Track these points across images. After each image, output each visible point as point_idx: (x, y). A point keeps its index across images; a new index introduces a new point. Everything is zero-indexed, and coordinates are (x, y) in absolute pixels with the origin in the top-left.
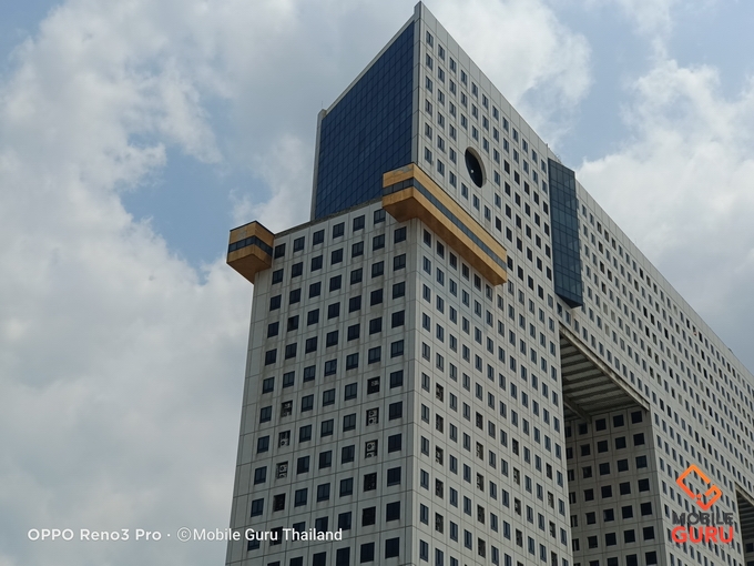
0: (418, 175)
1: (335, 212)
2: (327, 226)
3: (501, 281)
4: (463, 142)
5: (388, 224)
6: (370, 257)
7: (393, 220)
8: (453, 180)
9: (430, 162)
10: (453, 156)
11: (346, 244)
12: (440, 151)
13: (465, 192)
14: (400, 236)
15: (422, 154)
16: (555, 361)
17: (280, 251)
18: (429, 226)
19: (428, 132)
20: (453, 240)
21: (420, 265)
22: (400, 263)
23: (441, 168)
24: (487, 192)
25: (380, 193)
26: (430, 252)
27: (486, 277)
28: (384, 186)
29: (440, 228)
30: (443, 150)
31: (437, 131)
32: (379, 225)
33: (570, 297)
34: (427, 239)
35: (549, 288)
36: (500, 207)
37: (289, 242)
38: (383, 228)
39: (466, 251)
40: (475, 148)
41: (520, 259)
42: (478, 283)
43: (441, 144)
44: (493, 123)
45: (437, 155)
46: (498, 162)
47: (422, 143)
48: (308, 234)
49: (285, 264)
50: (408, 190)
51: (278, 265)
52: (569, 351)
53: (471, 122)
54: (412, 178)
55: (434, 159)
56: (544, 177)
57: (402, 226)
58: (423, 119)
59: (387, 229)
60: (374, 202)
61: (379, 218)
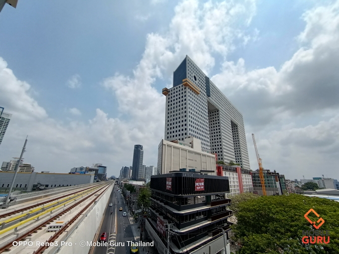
1: (176, 86)
2: (175, 88)
3: (199, 94)
4: (193, 75)
6: (181, 92)
8: (192, 80)
10: (192, 77)
11: (178, 90)
13: (194, 82)
15: (188, 77)
16: (207, 104)
18: (189, 87)
20: (192, 89)
21: (188, 92)
22: (185, 92)
23: (190, 79)
24: (197, 82)
27: (197, 93)
28: (183, 82)
29: (191, 87)
31: (190, 73)
33: (209, 96)
34: (189, 89)
35: (206, 94)
36: (199, 83)
37: (170, 90)
39: (194, 90)
40: (195, 75)
41: (202, 91)
43: (190, 75)
45: (190, 77)
46: (198, 77)
47: (188, 75)
48: (173, 89)
49: (170, 93)
50: (186, 82)
52: (209, 103)
53: (194, 71)
54: (187, 80)
56: (205, 79)
57: (185, 87)
59: (183, 88)
60: (182, 84)
61: (182, 86)
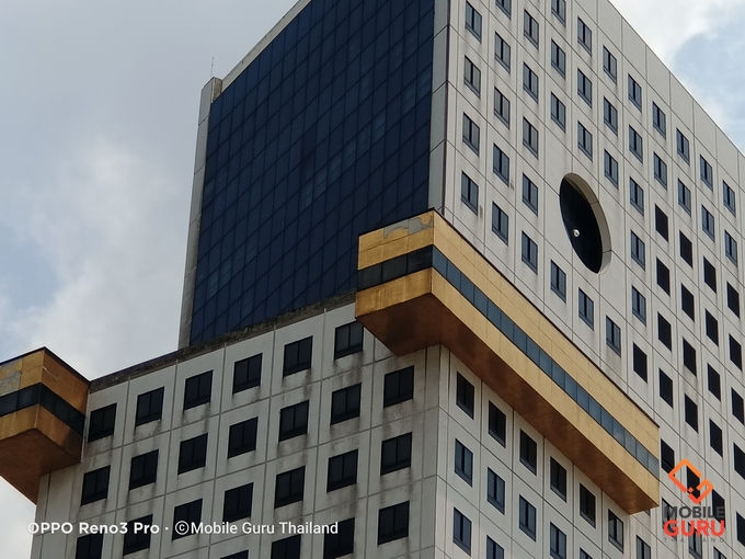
0: (444, 240)
1: (239, 328)
2: (220, 362)
3: (645, 503)
4: (555, 162)
5: (368, 358)
6: (323, 441)
7: (382, 350)
8: (529, 253)
9: (475, 208)
10: (530, 195)
11: (265, 406)
12: (498, 182)
13: (558, 283)
14: (398, 389)
15: (454, 189)
17: (104, 422)
18: (469, 365)
19: (471, 137)
20: (528, 401)
21: (446, 461)
22: (397, 454)
23: (500, 225)
24: (613, 284)
25: (350, 282)
26: (472, 429)
27: (608, 493)
28: (361, 265)
29: (497, 371)
30: (506, 180)
31: (492, 134)
32: (346, 362)
34: (465, 399)
36: (644, 320)
37: (125, 400)
38: (357, 370)
39: (558, 428)
40: (585, 176)
41: (692, 450)
42: (588, 508)
43: (501, 165)
44: (628, 116)
45: (492, 191)
46: (641, 211)
47: (455, 162)
48: (172, 382)
49: (116, 455)
50: (419, 277)
51: (97, 456)
53: (576, 111)
54: (430, 248)
55: (485, 200)
57: (403, 364)
58: (456, 105)
59: (366, 371)
60: (336, 305)
61: (347, 343)
